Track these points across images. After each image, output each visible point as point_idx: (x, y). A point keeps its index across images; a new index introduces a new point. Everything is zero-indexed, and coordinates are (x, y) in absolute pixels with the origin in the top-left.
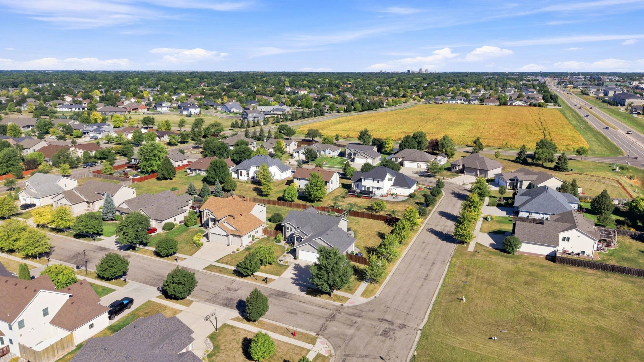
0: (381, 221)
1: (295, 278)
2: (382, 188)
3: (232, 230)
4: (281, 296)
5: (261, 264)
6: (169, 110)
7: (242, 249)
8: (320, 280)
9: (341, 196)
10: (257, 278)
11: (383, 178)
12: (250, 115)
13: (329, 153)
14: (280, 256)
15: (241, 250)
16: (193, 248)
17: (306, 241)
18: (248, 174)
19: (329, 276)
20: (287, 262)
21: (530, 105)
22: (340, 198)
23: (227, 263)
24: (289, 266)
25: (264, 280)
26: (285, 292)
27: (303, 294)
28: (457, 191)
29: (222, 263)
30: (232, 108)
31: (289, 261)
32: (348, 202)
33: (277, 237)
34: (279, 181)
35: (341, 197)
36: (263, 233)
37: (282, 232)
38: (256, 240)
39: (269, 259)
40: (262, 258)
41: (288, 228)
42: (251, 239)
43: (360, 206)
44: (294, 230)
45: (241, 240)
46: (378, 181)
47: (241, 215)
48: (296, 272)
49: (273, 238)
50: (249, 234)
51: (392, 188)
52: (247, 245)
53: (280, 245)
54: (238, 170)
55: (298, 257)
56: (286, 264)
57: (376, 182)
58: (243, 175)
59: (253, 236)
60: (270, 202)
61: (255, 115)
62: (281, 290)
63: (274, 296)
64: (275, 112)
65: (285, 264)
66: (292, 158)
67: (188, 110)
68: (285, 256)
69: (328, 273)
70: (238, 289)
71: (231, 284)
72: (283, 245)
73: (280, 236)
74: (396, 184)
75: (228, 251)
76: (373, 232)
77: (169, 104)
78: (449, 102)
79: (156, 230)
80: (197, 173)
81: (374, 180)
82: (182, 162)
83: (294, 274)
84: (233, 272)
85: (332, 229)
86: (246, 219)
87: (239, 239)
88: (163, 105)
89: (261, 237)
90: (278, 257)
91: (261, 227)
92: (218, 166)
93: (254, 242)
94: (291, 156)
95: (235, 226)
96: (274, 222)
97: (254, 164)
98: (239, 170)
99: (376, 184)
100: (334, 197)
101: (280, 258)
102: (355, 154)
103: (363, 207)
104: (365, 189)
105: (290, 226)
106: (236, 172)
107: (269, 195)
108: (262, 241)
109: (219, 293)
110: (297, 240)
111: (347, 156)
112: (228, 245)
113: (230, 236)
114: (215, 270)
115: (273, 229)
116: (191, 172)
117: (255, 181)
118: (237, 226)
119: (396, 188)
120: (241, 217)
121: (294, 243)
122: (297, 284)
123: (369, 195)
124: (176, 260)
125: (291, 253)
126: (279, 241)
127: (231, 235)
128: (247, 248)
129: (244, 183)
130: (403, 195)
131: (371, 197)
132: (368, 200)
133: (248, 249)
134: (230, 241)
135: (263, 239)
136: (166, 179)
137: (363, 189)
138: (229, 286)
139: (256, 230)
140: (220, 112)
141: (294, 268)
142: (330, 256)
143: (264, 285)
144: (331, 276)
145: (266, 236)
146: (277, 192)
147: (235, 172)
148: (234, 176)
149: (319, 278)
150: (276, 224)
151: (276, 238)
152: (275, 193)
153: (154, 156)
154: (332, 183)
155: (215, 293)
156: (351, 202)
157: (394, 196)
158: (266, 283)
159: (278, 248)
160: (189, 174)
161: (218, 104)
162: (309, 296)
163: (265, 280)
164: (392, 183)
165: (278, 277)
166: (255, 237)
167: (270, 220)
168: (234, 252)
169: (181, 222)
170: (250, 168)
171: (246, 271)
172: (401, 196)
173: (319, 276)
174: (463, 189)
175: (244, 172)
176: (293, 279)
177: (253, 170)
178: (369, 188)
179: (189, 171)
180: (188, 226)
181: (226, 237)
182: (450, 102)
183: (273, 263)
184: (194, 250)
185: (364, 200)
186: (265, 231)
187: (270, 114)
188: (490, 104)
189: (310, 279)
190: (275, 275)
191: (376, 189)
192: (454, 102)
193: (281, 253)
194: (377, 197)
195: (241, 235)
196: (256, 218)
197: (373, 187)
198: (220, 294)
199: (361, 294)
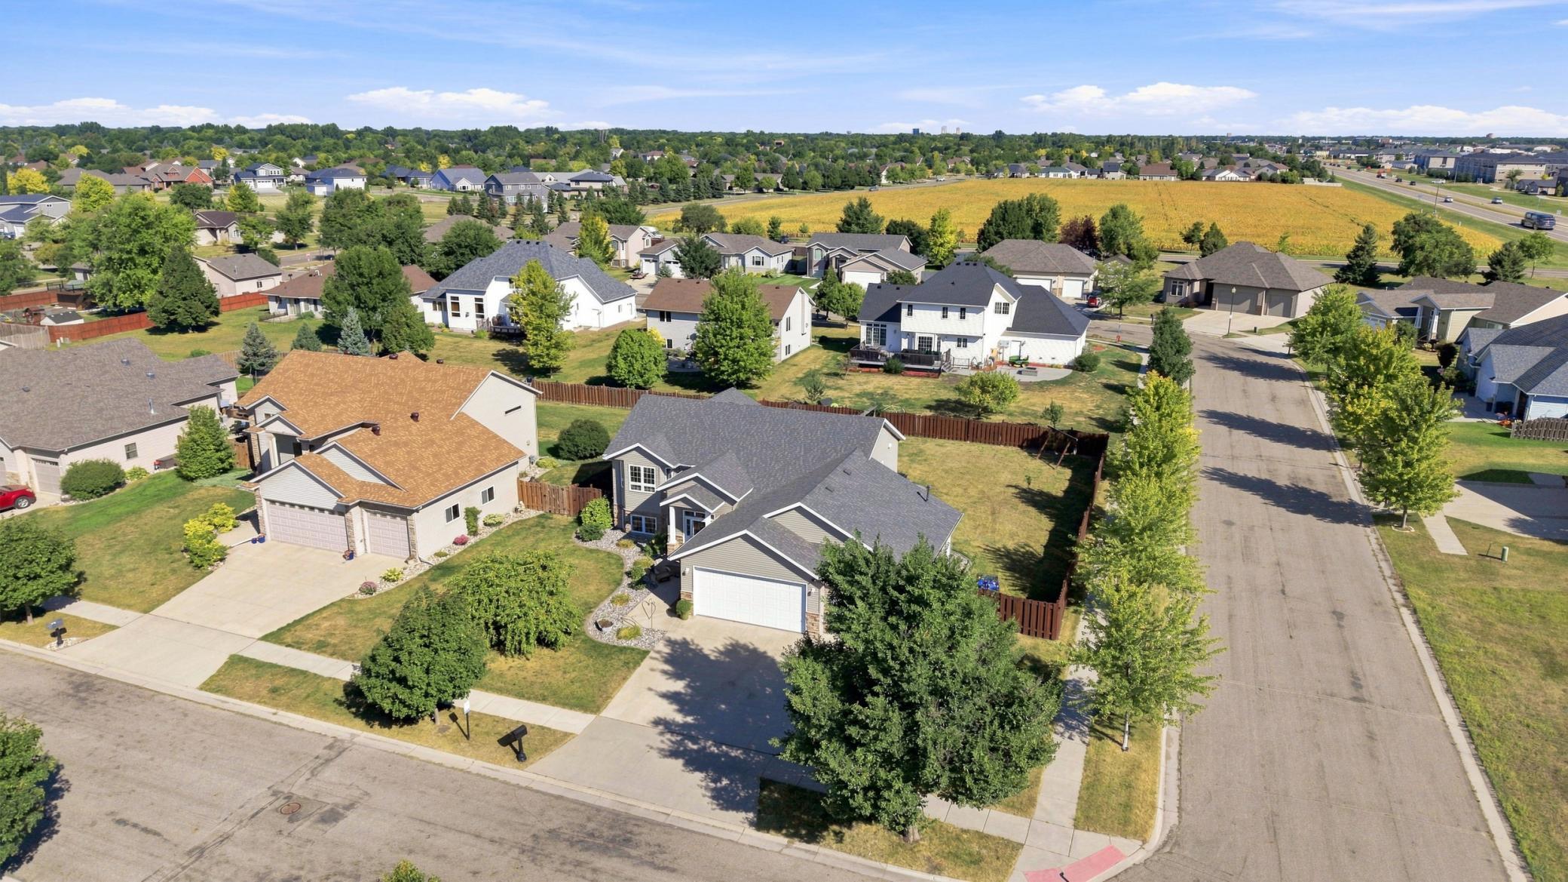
0: (1011, 448)
1: (679, 718)
2: (975, 339)
3: (363, 484)
4: (604, 850)
5: (499, 646)
6: (279, 188)
7: (413, 571)
8: (859, 752)
9: (825, 370)
10: (466, 732)
11: (980, 301)
12: (508, 188)
13: (758, 263)
14: (596, 604)
15: (407, 576)
16: (174, 571)
17: (725, 526)
18: (480, 308)
19: (912, 729)
20: (636, 632)
21: (1259, 178)
22: (823, 379)
23: (320, 647)
24: (644, 654)
25: (506, 741)
26: (630, 818)
27: (736, 825)
28: (1220, 352)
29: (297, 645)
30: (459, 179)
31: (644, 623)
32: (857, 389)
33: (586, 517)
34: (593, 333)
35: (828, 374)
36: (521, 497)
37: (608, 493)
38: (485, 532)
39: (539, 617)
40: (502, 620)
41: (635, 474)
42: (460, 527)
43: (907, 400)
44: (661, 477)
45: (410, 531)
46: (963, 310)
47: (414, 417)
48: (679, 686)
49: (566, 518)
50: (449, 503)
51: (1010, 338)
52: (439, 555)
53: (597, 551)
54: (443, 296)
55: (689, 605)
56: (632, 643)
57: (954, 316)
58: (462, 312)
59: (472, 514)
60: (556, 393)
61: (522, 188)
62: (606, 800)
63: (563, 849)
64: (583, 185)
65: (624, 643)
66: (636, 277)
67: (331, 182)
68: (624, 600)
69: (909, 708)
70: (350, 807)
71: (314, 773)
72: (613, 548)
73: (597, 507)
74: (1021, 326)
75: (346, 584)
76: (998, 489)
77: (279, 171)
78: (1047, 176)
79: (29, 495)
80: (303, 310)
81: (945, 310)
82: (260, 285)
83: (673, 697)
84: (340, 694)
85: (848, 465)
86: (437, 436)
87: (399, 523)
88: (261, 172)
89: (514, 518)
90: (589, 608)
91: (512, 475)
92: (366, 271)
93: (472, 540)
94: (631, 275)
95: (378, 463)
96: (574, 455)
97: (501, 272)
98: (449, 296)
99: (953, 324)
100: (801, 375)
101: (599, 614)
102: (842, 260)
103: (919, 403)
104: (910, 343)
105: (644, 464)
106: (440, 303)
107: (556, 369)
108: (517, 533)
109: (225, 838)
110: (679, 526)
111: (815, 270)
112: (350, 555)
113: (356, 512)
114: (249, 686)
115: (567, 485)
116: (283, 311)
117: (504, 331)
118: (388, 464)
119: (1022, 339)
120: (415, 426)
121: (663, 540)
122: (696, 761)
123: (931, 364)
124: (58, 633)
125: (652, 588)
126: (594, 533)
127: (361, 504)
128: (439, 567)
129: (466, 337)
130: (1051, 362)
131: (939, 371)
132: (930, 381)
133: (443, 570)
134: (358, 535)
135: (519, 528)
136: (183, 330)
137: (905, 345)
138: (296, 791)
139: (484, 486)
140: (425, 191)
141: (667, 661)
142: (921, 601)
143: (508, 770)
144: (928, 730)
145: (533, 513)
146: (584, 364)
147: (434, 303)
148: (433, 316)
149: (851, 745)
150: (579, 463)
151: (579, 521)
152: (579, 367)
153: (142, 252)
154: (788, 328)
155: (196, 840)
156: (870, 388)
157: (1017, 368)
158: (520, 756)
159: (588, 564)
160: (274, 316)
161: (424, 174)
162: (774, 840)
163: (514, 740)
164: (1008, 320)
165: (590, 718)
166: (482, 518)
167: (554, 451)
168: (368, 589)
169: (160, 464)
170: (486, 284)
171: (403, 694)
172: (1044, 365)
173: (853, 731)
174: (1231, 346)
175: (467, 302)
176: (664, 725)
177: (497, 295)
178: (925, 341)
179: (273, 306)
180: (192, 479)
181: (339, 520)
182: (1051, 175)
183: (562, 638)
184: (173, 581)
185: (915, 381)
186: (530, 491)
187: (568, 188)
188: (1156, 179)
189: (785, 742)
190: (572, 707)
191: (953, 345)
192: (1061, 175)
193: (606, 588)
194: (960, 372)
195: (407, 505)
196: (486, 431)
197: (944, 337)
198: (229, 849)
199: (1072, 809)
